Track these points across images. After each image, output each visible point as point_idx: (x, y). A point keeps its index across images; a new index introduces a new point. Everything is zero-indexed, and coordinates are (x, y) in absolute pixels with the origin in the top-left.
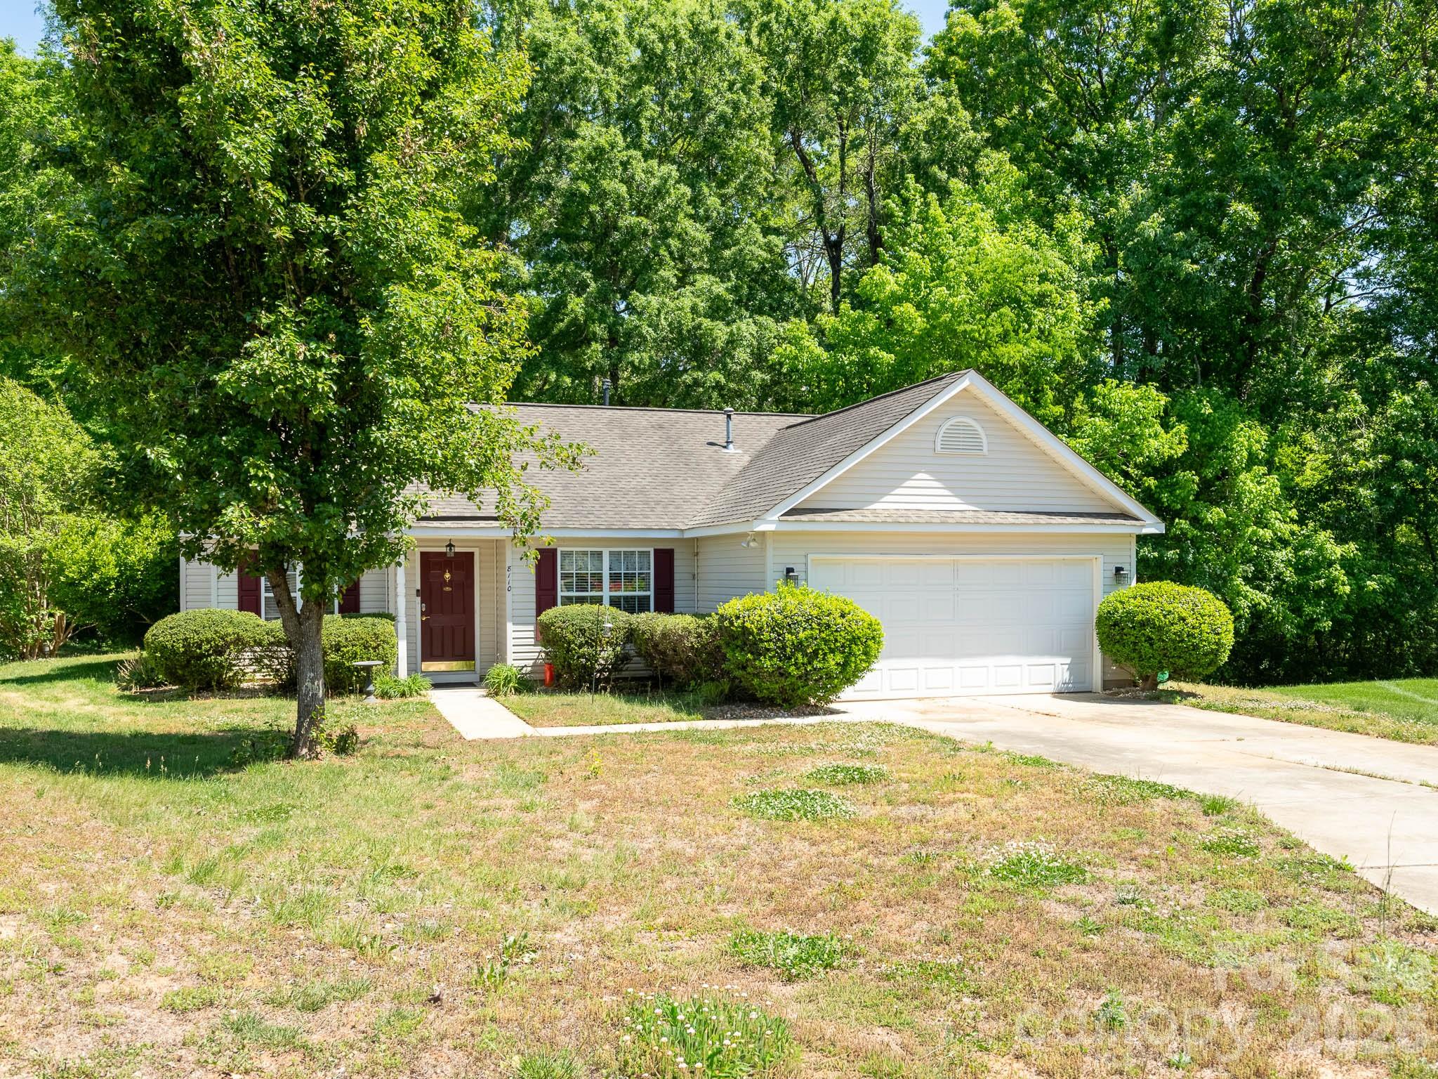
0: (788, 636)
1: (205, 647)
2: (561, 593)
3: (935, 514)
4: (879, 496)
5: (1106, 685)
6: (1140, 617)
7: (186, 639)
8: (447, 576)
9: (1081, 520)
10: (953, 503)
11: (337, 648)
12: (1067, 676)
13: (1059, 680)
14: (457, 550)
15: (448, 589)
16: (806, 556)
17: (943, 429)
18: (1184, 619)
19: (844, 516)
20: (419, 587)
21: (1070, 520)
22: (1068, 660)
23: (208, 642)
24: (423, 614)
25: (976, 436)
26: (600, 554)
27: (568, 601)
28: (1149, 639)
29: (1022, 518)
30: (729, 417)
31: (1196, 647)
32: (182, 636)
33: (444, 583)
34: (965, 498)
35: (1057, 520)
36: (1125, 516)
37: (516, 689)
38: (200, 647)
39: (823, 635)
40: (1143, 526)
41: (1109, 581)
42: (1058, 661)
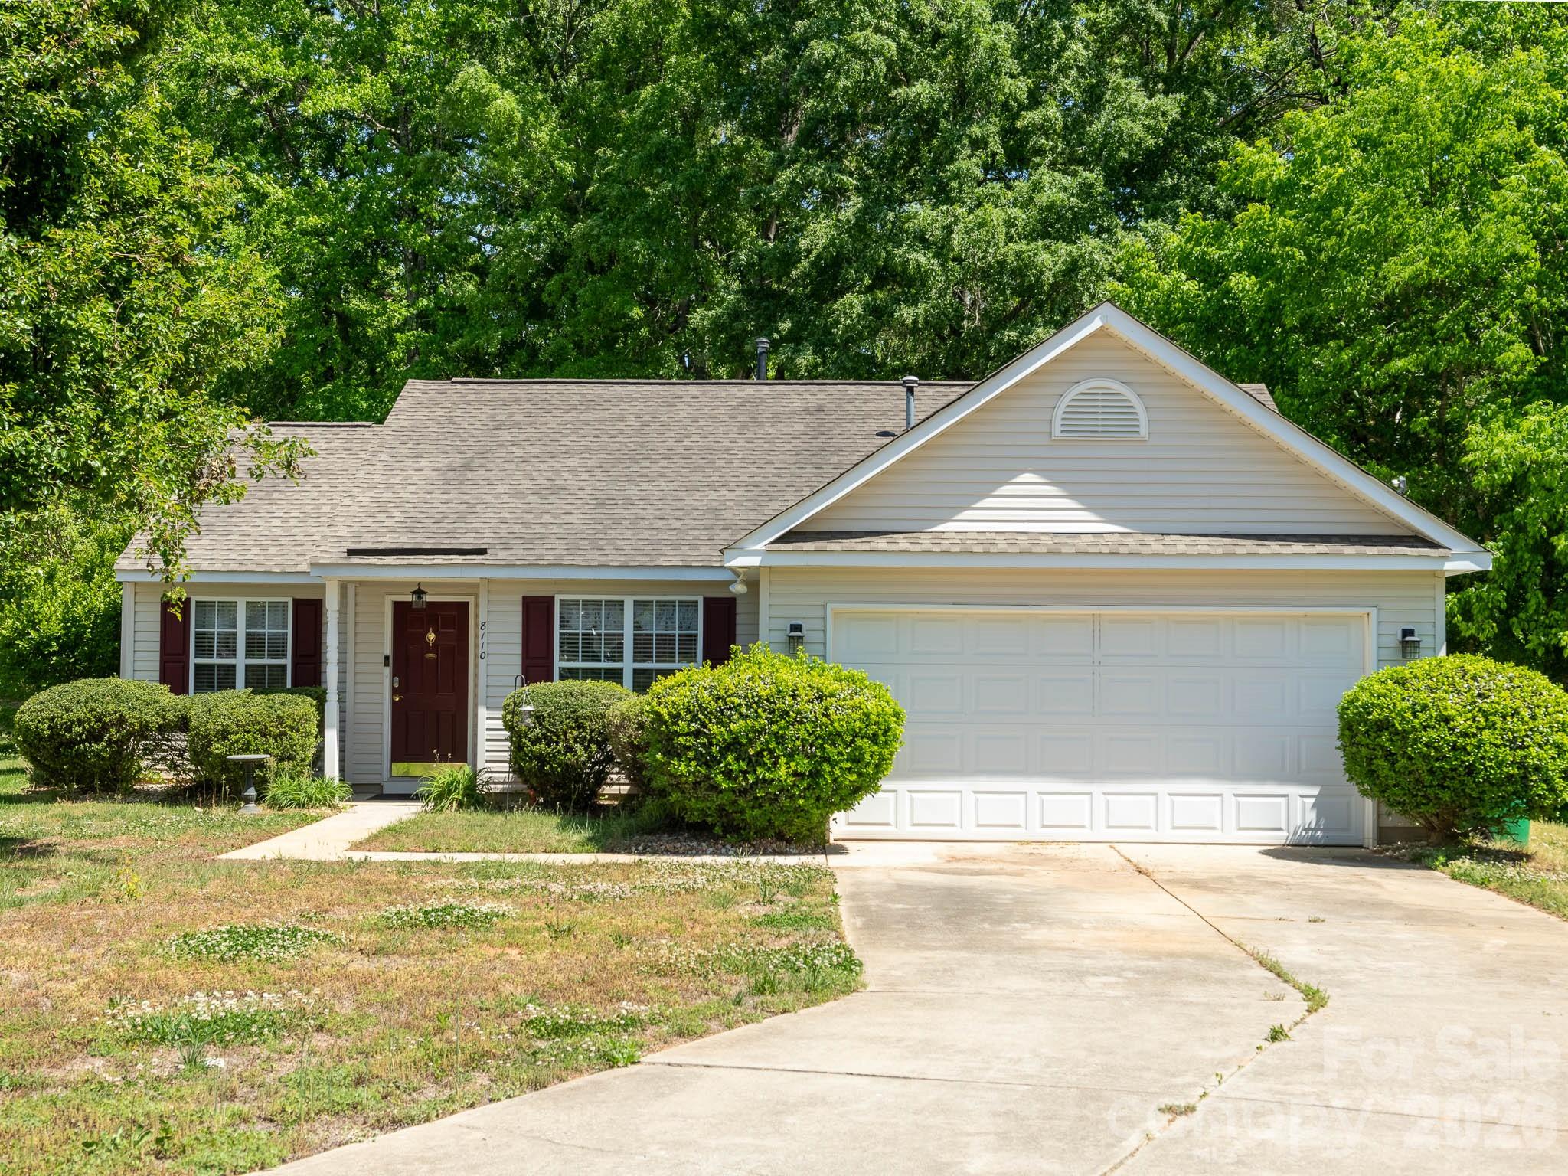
0: (714, 728)
1: (76, 729)
2: (558, 664)
3: (1045, 539)
4: (949, 512)
5: (1384, 835)
6: (1376, 714)
7: (52, 719)
8: (432, 637)
9: (1322, 548)
10: (1085, 523)
11: (224, 734)
12: (1311, 817)
13: (1298, 821)
14: (429, 598)
15: (431, 656)
16: (824, 606)
17: (1066, 401)
18: (1447, 720)
19: (880, 543)
20: (388, 650)
21: (1298, 547)
22: (1316, 791)
23: (80, 722)
24: (395, 691)
25: (1129, 411)
26: (621, 604)
27: (568, 674)
28: (1389, 755)
29: (1203, 545)
30: (911, 390)
31: (1471, 770)
32: (49, 714)
33: (426, 647)
34: (1106, 512)
35: (1274, 547)
36: (1418, 540)
37: (460, 805)
38: (69, 729)
39: (775, 728)
40: (1446, 558)
41: (1386, 654)
42: (1294, 790)
